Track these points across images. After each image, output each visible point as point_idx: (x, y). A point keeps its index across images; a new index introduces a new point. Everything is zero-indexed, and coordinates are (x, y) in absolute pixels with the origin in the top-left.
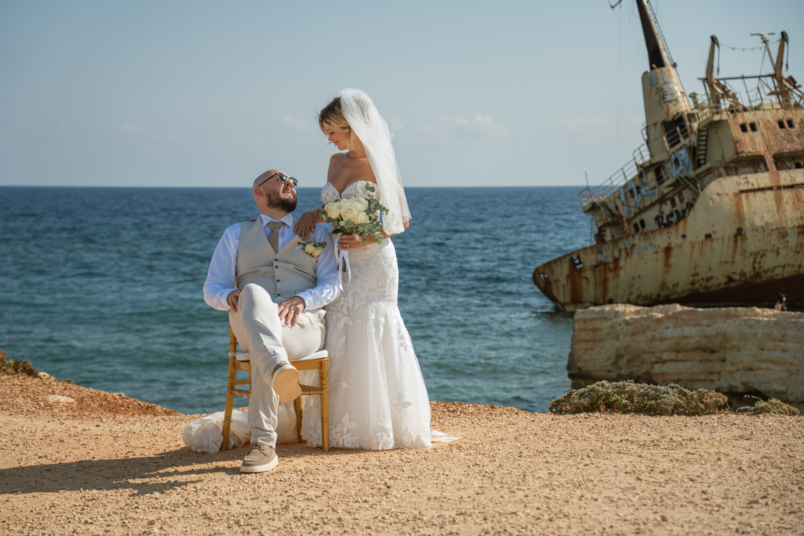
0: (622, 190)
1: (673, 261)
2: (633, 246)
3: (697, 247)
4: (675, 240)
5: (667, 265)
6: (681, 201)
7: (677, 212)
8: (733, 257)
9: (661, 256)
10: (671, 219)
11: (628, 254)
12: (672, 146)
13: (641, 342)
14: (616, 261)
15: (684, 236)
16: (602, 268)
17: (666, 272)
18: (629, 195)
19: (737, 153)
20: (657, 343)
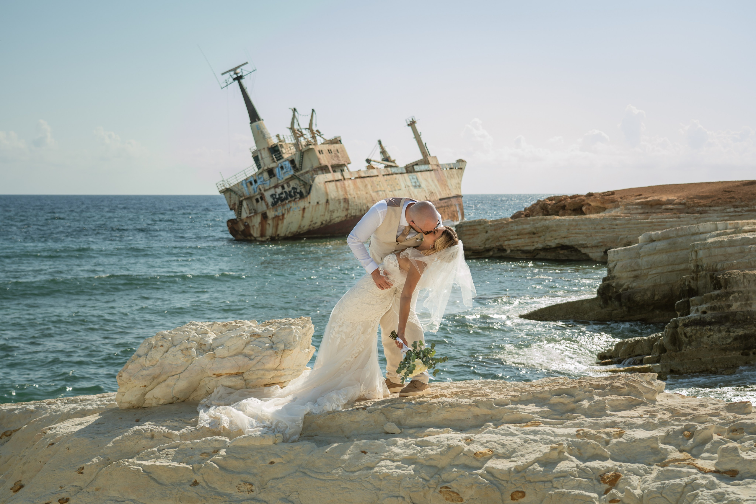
0: (244, 182)
1: (305, 215)
2: (291, 207)
3: (314, 208)
4: (307, 205)
5: (303, 217)
6: (289, 186)
7: (285, 192)
8: (325, 213)
9: (301, 212)
10: (281, 196)
11: (288, 211)
12: (278, 160)
13: (500, 232)
14: (283, 215)
15: (310, 203)
16: (277, 218)
17: (302, 220)
18: (249, 184)
19: (320, 164)
20: (509, 233)
